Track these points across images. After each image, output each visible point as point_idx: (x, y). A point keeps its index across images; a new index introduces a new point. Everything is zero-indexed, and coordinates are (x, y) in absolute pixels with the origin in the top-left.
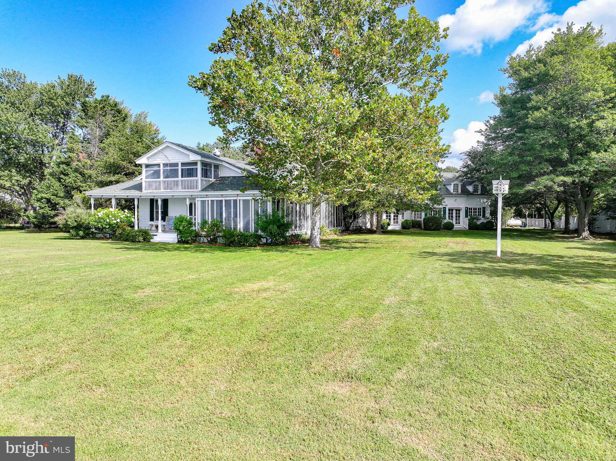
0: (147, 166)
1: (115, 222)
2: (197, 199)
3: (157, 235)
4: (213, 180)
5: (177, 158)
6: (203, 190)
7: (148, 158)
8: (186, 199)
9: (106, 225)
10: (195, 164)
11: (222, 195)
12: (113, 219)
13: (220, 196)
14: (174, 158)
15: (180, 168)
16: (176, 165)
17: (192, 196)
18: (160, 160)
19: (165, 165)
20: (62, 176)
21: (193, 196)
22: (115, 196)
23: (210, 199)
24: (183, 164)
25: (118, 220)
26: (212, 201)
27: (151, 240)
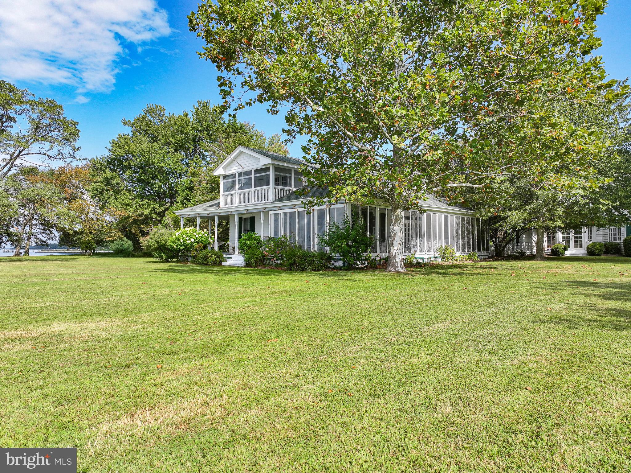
0: (225, 177)
1: (189, 242)
2: (270, 212)
3: (231, 258)
4: (293, 188)
5: (250, 165)
6: (275, 201)
7: (225, 168)
8: (260, 212)
9: (181, 246)
10: (267, 169)
11: (295, 205)
12: (187, 238)
13: (293, 207)
14: (248, 165)
15: (253, 176)
16: (249, 173)
17: (265, 208)
18: (234, 170)
19: (240, 174)
20: (186, 201)
21: (267, 209)
22: (199, 214)
23: (282, 211)
24: (257, 171)
25: (193, 240)
26: (285, 214)
27: (223, 264)
